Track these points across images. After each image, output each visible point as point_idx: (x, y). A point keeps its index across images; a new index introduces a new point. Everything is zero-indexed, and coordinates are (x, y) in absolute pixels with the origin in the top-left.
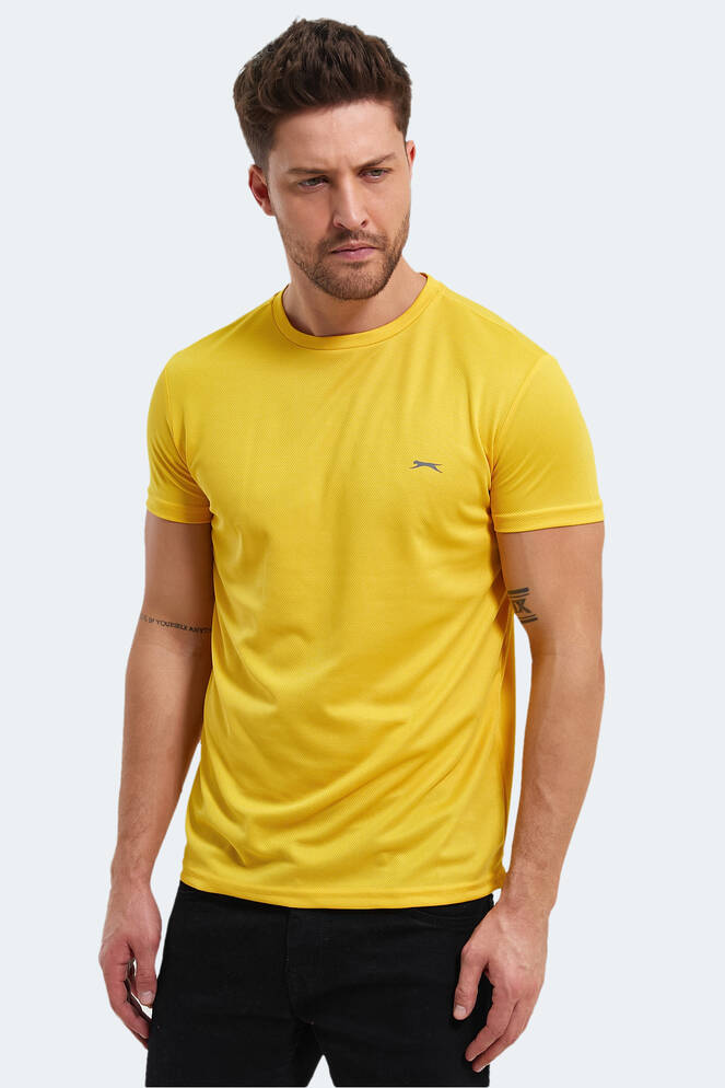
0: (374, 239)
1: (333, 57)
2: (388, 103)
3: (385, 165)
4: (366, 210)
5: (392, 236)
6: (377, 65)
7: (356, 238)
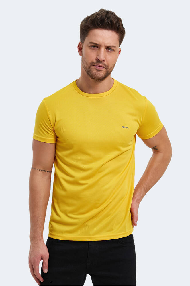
0: (105, 66)
1: (109, 18)
2: (119, 34)
3: (113, 48)
4: (105, 57)
5: (110, 67)
6: (119, 23)
7: (101, 64)
